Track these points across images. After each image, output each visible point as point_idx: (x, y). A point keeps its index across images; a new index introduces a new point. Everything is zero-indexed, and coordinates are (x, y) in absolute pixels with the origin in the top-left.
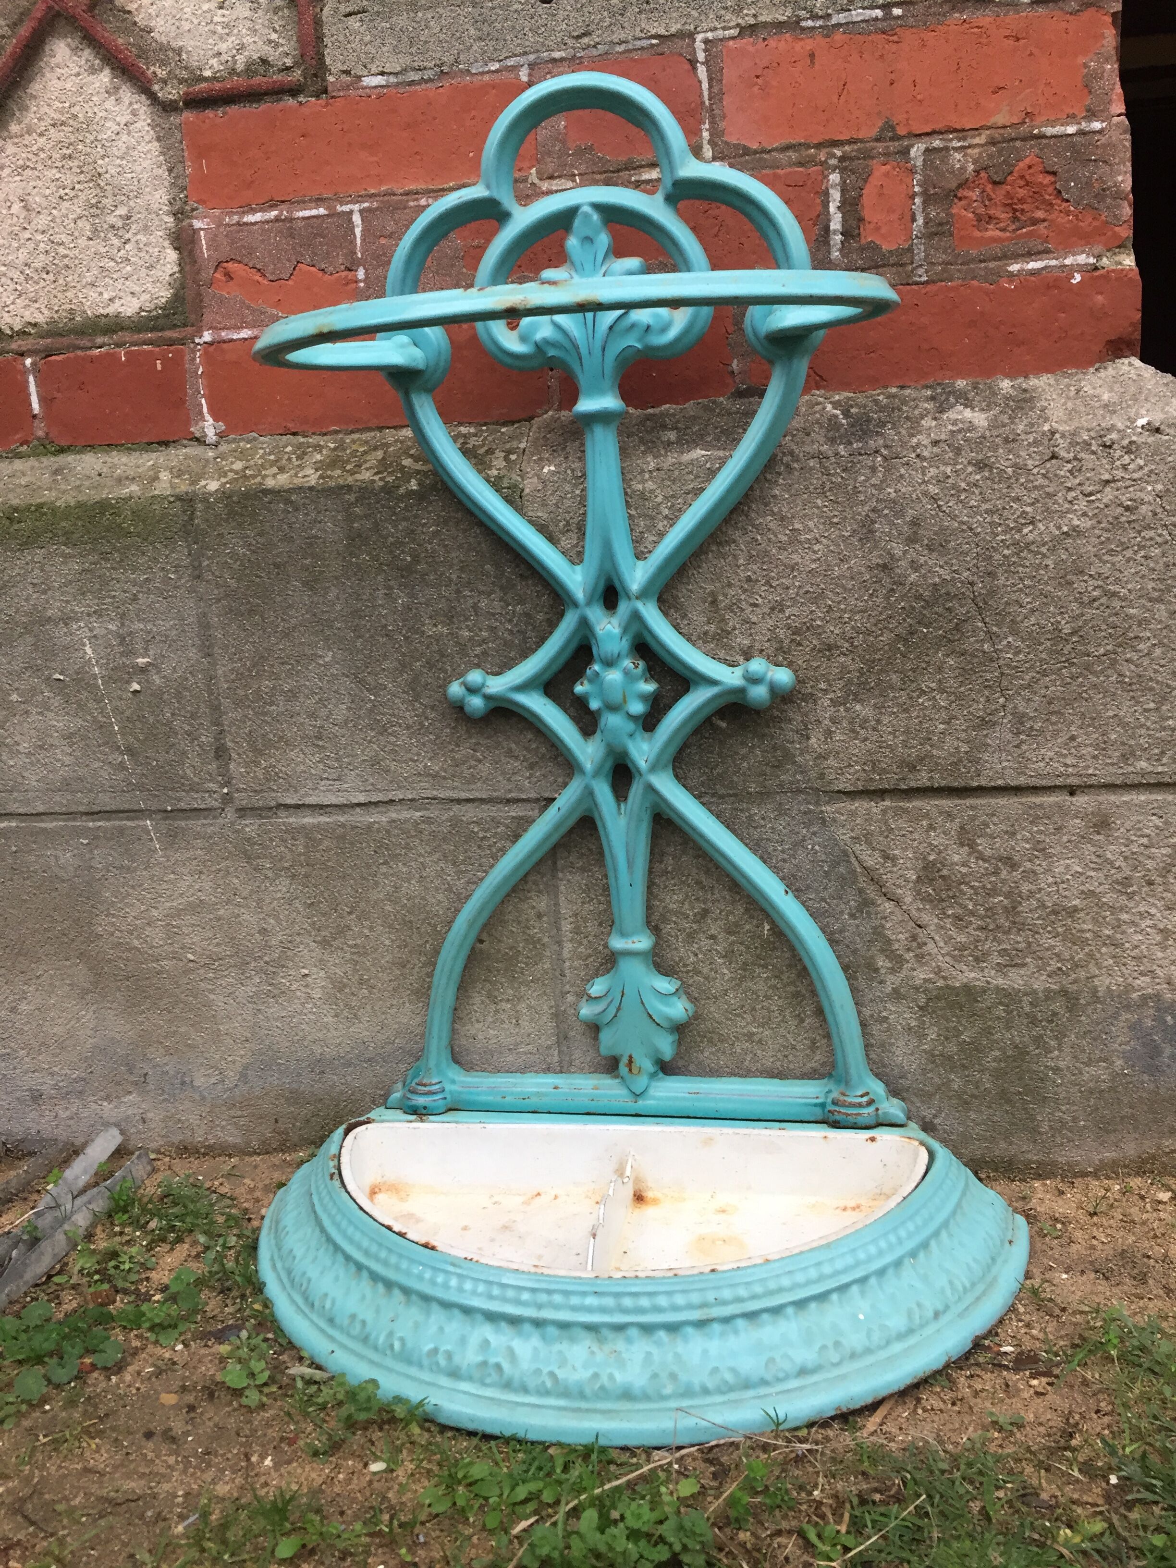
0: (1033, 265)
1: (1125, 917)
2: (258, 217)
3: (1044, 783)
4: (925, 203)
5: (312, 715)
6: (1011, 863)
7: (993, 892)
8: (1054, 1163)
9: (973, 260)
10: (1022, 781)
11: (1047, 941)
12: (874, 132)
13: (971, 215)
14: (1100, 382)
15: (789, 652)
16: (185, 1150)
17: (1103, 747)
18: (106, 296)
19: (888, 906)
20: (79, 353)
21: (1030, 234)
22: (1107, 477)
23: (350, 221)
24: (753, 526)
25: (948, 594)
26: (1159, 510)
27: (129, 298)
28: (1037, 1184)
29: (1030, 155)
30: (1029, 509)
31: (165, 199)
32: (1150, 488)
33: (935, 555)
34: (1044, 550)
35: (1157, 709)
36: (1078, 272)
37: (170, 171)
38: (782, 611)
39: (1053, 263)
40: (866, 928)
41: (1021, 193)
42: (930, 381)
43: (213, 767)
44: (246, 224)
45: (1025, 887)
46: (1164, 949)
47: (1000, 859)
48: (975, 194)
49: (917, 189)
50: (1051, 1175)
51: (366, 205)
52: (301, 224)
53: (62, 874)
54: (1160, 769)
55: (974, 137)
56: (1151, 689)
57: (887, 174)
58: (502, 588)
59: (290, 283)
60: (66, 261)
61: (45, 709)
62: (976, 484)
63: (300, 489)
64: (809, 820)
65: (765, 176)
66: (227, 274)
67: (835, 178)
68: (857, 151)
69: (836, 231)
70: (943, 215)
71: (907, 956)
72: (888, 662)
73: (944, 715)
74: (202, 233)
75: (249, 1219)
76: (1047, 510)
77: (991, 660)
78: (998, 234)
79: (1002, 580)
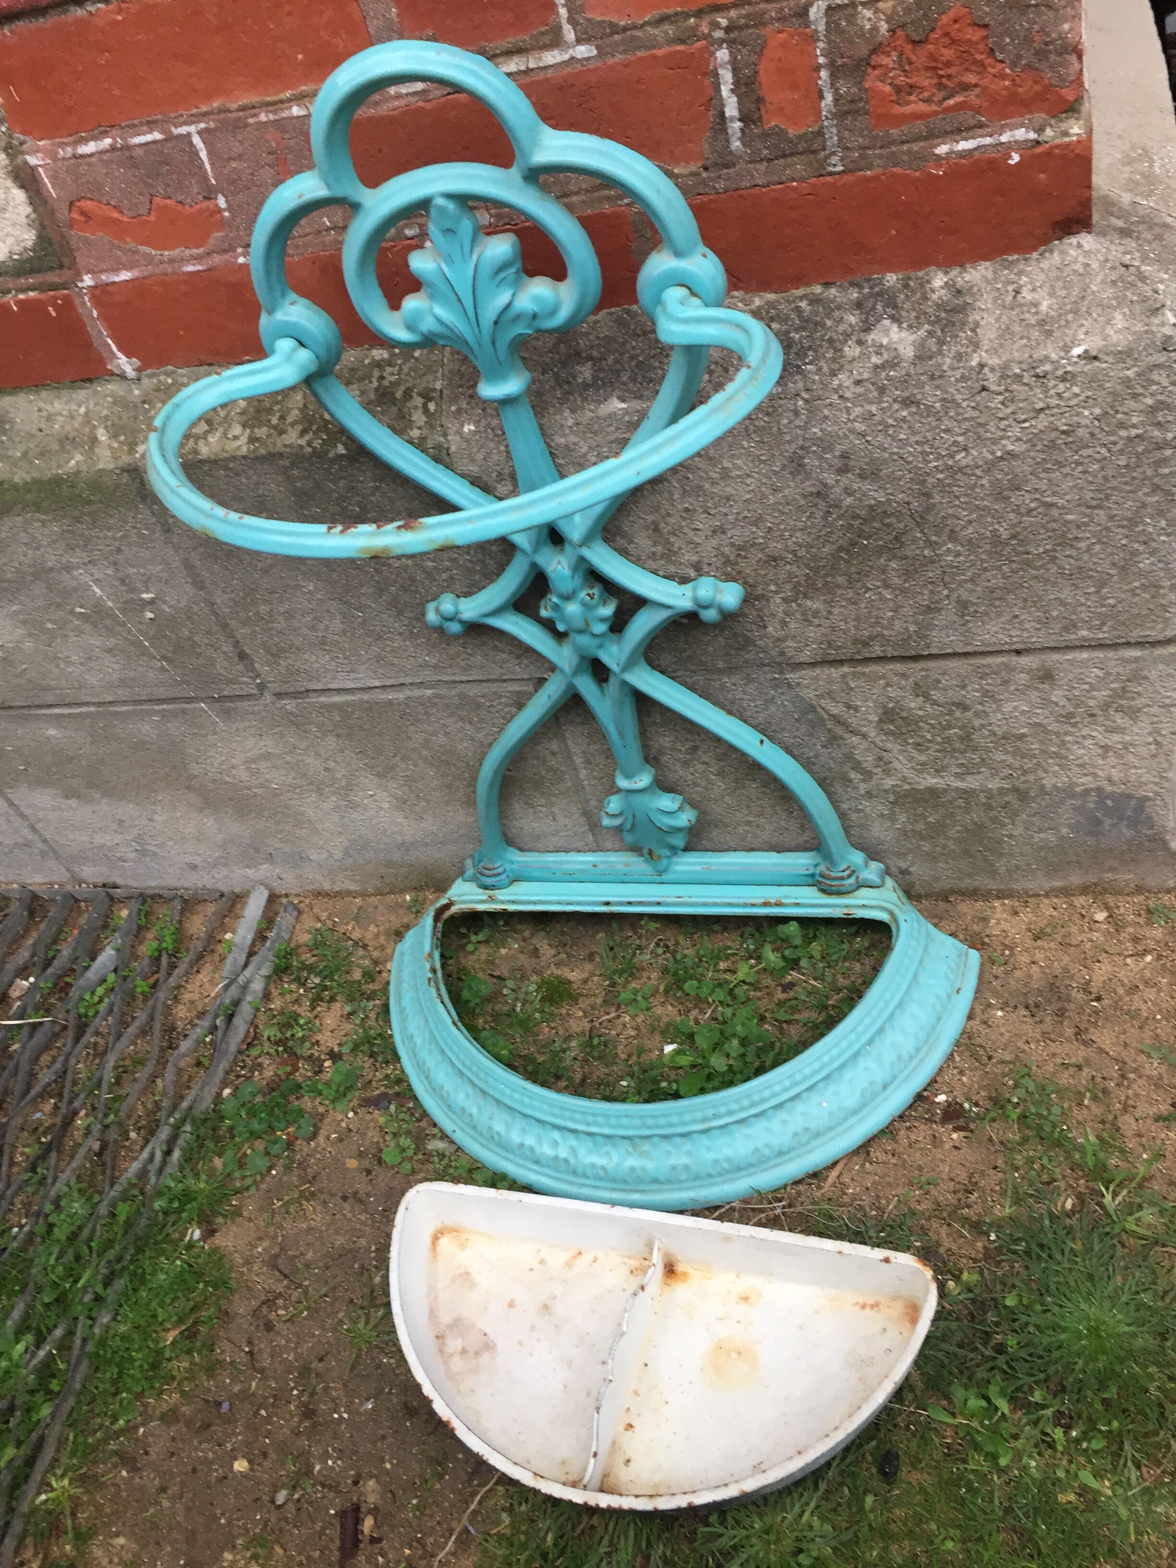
0: (964, 145)
1: (1069, 738)
2: (90, 148)
3: (991, 649)
4: (833, 76)
5: (312, 628)
6: (965, 708)
7: (949, 726)
8: (1012, 890)
9: (893, 142)
10: (969, 649)
11: (999, 756)
13: (887, 89)
14: (1042, 277)
15: (737, 563)
16: (319, 894)
17: (1045, 622)
19: (855, 740)
21: (959, 106)
22: (1041, 405)
23: (191, 143)
25: (885, 512)
26: (1097, 431)
28: (997, 904)
29: (955, 3)
30: (960, 439)
32: (1086, 413)
33: (867, 482)
34: (978, 472)
35: (1098, 592)
36: (1016, 150)
38: (724, 533)
39: (988, 141)
40: (838, 754)
41: (948, 53)
42: (856, 279)
43: (240, 667)
44: (82, 156)
45: (977, 723)
46: (1104, 758)
47: (953, 704)
48: (889, 60)
49: (821, 60)
50: (1009, 897)
51: (202, 125)
52: (140, 152)
53: (147, 739)
54: (1101, 636)
56: (1091, 577)
57: (784, 45)
59: (152, 218)
61: (79, 632)
62: (904, 420)
63: (234, 458)
64: (775, 684)
65: (641, 58)
66: (83, 213)
67: (723, 54)
68: (747, 16)
69: (732, 119)
70: (854, 90)
71: (876, 771)
72: (833, 568)
73: (891, 605)
74: (41, 170)
75: (380, 972)
76: (979, 438)
77: (933, 562)
78: (922, 107)
79: (937, 499)
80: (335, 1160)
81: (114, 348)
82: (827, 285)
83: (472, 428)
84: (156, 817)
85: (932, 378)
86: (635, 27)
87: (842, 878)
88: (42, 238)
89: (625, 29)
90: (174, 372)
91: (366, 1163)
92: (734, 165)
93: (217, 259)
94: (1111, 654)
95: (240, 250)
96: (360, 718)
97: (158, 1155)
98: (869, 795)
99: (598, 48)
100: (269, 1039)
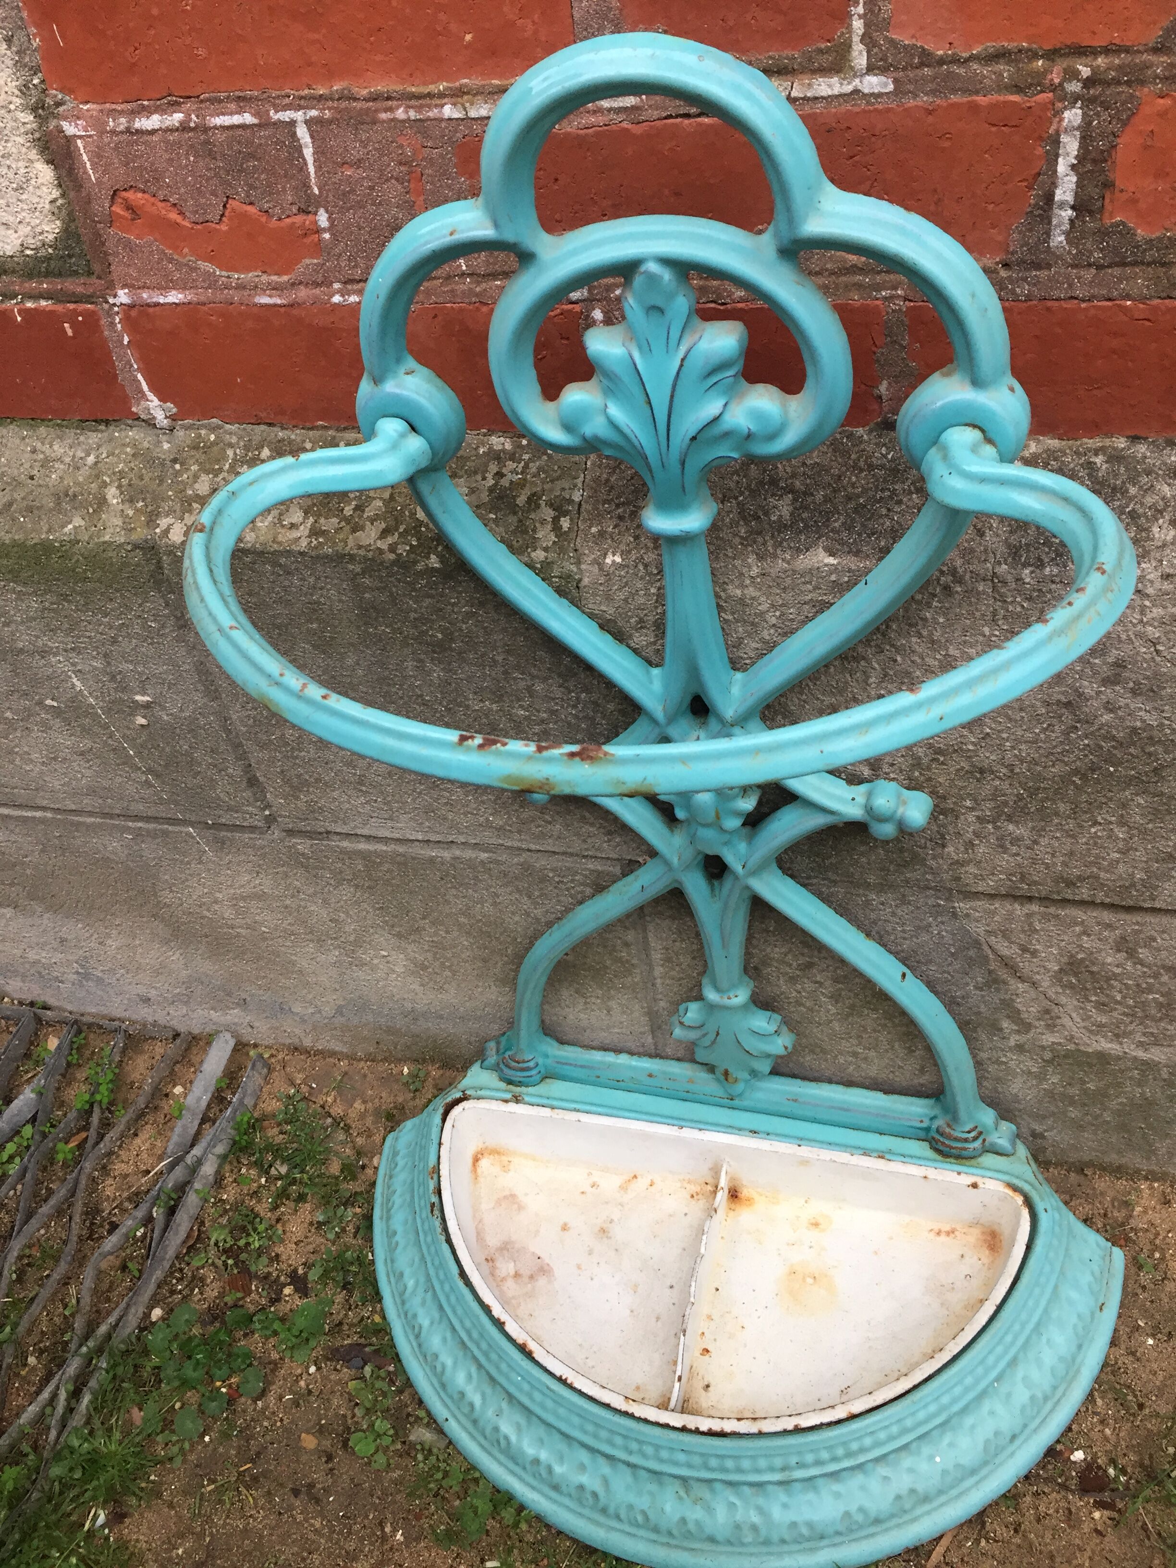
2: (153, 122)
7: (1150, 990)
12: (1154, 35)
16: (296, 1050)
19: (1021, 987)
23: (293, 135)
24: (893, 646)
27: (3, 231)
28: (1143, 1185)
31: (12, 86)
33: (1140, 699)
40: (994, 998)
43: (248, 794)
44: (139, 132)
51: (314, 113)
52: (221, 137)
53: (112, 857)
57: (1163, 114)
58: (560, 675)
59: (224, 227)
61: (46, 727)
63: (288, 553)
64: (937, 912)
65: (953, 105)
66: (129, 207)
67: (1073, 116)
68: (1119, 68)
69: (1062, 205)
71: (1037, 1024)
72: (1056, 792)
73: (1121, 845)
74: (79, 142)
75: (363, 1167)
80: (287, 1430)
81: (145, 387)
82: (1135, 439)
83: (618, 559)
84: (109, 942)
86: (956, 60)
87: (966, 1140)
88: (68, 234)
89: (941, 61)
90: (219, 427)
91: (327, 1444)
92: (1049, 267)
93: (303, 293)
95: (337, 286)
96: (389, 871)
97: (63, 1398)
98: (1020, 1048)
99: (896, 81)
100: (216, 1244)
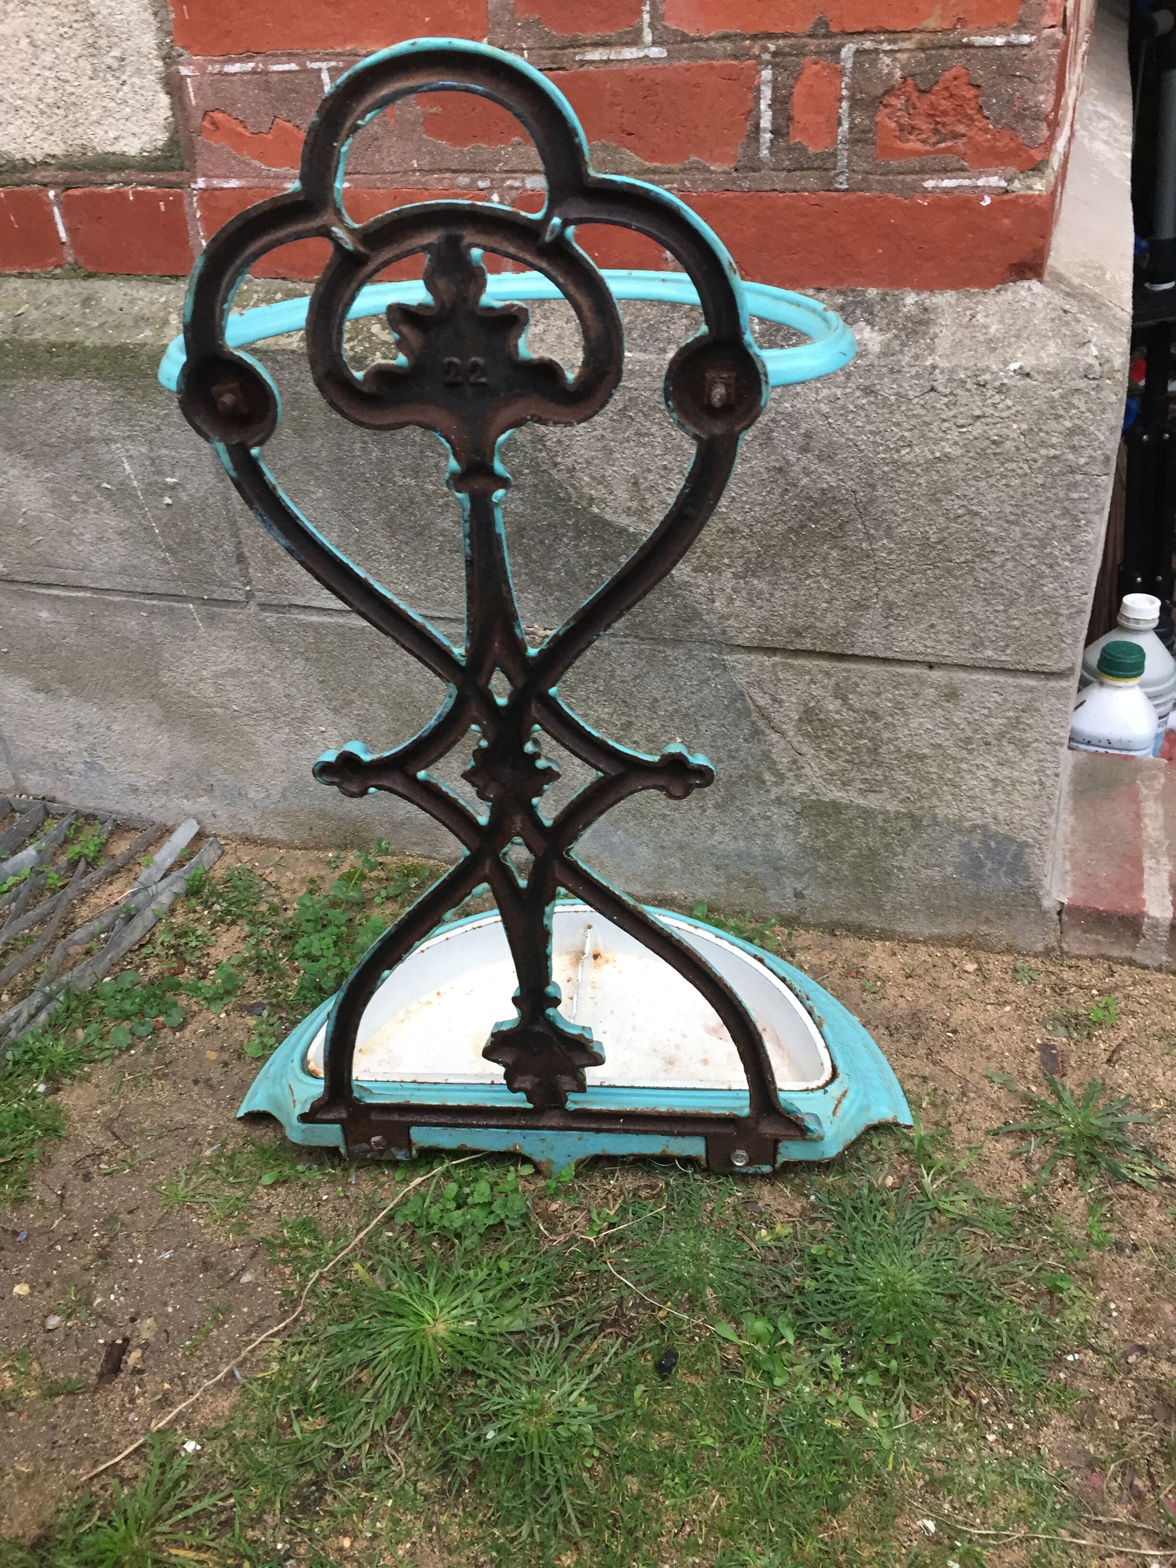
0: (947, 183)
1: (964, 766)
2: (236, 68)
3: (907, 658)
4: (851, 108)
6: (877, 717)
7: (860, 736)
8: (893, 931)
9: (891, 172)
10: (889, 654)
11: (900, 776)
12: (808, 28)
13: (893, 125)
14: (995, 308)
16: (246, 840)
17: (958, 636)
18: (111, 135)
19: (775, 737)
20: (94, 189)
21: (948, 150)
22: (978, 412)
23: (319, 78)
25: (834, 498)
26: (1022, 446)
27: (131, 138)
28: (878, 944)
29: (957, 64)
30: (907, 434)
31: (153, 43)
32: (1015, 426)
33: (823, 464)
34: (918, 470)
35: (1006, 611)
36: (989, 194)
37: (155, 14)
39: (966, 182)
40: (757, 750)
41: (945, 104)
42: (844, 287)
43: (236, 570)
44: (227, 74)
45: (886, 735)
46: (993, 793)
47: (867, 712)
48: (898, 102)
49: (844, 92)
50: (890, 938)
51: (333, 64)
52: (275, 78)
53: (130, 636)
54: (1004, 658)
55: (904, 40)
56: (1002, 595)
57: (817, 75)
59: (270, 137)
60: (73, 98)
61: (100, 509)
62: (862, 407)
63: (284, 352)
64: (713, 664)
65: (702, 66)
66: (214, 123)
67: (767, 74)
68: (791, 46)
69: (765, 129)
70: (867, 122)
71: (788, 774)
72: (781, 549)
73: (827, 595)
74: (189, 80)
75: (285, 909)
76: (923, 436)
77: (868, 557)
78: (919, 146)
79: (880, 491)
80: (197, 1051)
84: (115, 727)
85: (892, 371)
86: (701, 39)
88: (173, 142)
89: (693, 40)
91: (226, 1057)
92: (760, 169)
94: (1010, 680)
96: (332, 643)
97: (25, 1015)
98: (779, 801)
99: (668, 51)
100: (162, 943)
